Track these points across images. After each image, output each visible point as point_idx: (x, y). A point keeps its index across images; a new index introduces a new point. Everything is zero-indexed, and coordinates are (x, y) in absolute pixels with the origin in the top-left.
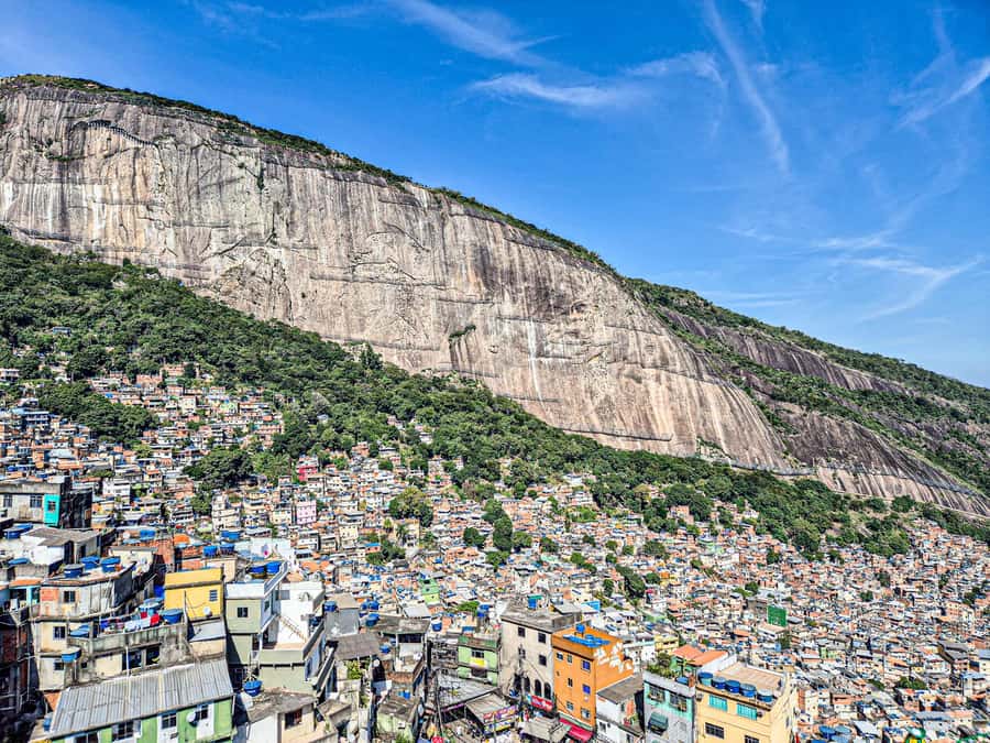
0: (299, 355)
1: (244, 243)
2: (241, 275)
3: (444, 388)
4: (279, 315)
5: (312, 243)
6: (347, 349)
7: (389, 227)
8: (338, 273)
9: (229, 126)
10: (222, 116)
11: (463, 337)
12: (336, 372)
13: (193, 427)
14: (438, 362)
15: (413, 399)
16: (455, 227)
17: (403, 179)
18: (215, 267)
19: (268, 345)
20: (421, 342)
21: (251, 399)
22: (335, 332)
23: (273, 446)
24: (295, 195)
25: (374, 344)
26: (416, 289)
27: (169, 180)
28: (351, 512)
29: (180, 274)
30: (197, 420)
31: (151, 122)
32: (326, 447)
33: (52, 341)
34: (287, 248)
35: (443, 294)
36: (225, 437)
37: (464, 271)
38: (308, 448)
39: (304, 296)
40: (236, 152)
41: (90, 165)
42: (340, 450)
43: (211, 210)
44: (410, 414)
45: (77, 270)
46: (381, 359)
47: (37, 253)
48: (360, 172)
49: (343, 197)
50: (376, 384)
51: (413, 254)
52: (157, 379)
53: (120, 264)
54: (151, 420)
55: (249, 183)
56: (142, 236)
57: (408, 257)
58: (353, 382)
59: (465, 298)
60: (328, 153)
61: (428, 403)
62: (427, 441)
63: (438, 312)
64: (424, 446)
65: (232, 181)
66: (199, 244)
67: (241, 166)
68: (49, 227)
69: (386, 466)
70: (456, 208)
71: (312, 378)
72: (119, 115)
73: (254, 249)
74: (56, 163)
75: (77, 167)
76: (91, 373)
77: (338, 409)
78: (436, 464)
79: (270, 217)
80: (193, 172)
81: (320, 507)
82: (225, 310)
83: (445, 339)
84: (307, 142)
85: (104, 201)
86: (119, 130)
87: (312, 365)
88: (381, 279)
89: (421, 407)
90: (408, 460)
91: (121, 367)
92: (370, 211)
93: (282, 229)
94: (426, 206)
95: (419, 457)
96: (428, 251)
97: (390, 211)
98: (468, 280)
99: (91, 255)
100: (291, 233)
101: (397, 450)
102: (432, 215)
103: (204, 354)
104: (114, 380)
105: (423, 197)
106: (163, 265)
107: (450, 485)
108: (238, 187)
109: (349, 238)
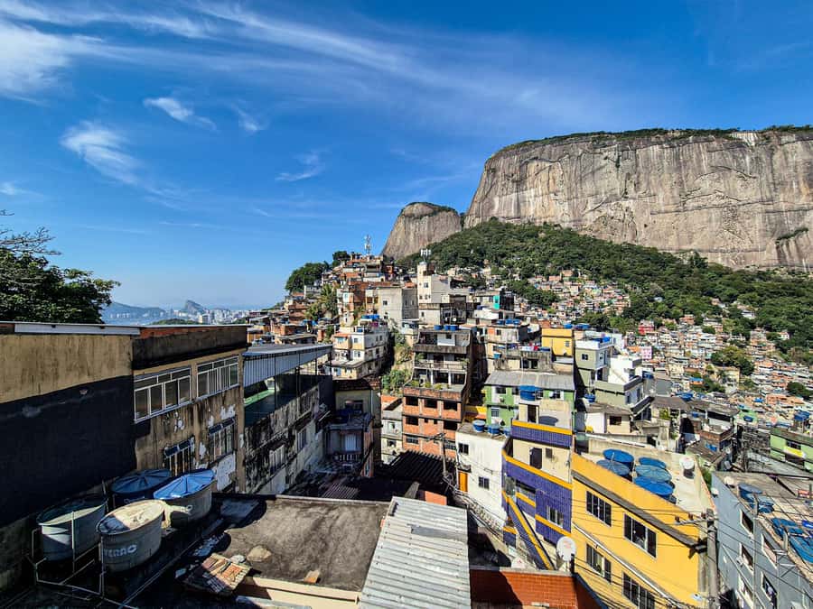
0: (642, 261)
1: (608, 201)
2: (605, 220)
3: (770, 278)
4: (629, 239)
5: (652, 192)
6: (678, 256)
7: (715, 169)
8: (672, 208)
9: (599, 138)
10: (595, 134)
11: (792, 239)
12: (669, 270)
13: (577, 302)
14: (766, 258)
15: (736, 287)
16: (785, 153)
17: (731, 131)
18: (590, 218)
19: (621, 257)
20: (746, 245)
21: (610, 287)
22: (669, 245)
23: (624, 313)
24: (640, 165)
25: (700, 251)
26: (741, 208)
27: (566, 178)
28: (678, 356)
29: (571, 225)
30: (579, 298)
31: (556, 150)
32: (660, 316)
33: (513, 263)
34: (634, 199)
35: (771, 208)
36: (594, 307)
37: (794, 187)
38: (647, 316)
39: (646, 226)
40: (602, 151)
41: (530, 179)
42: (670, 318)
43: (588, 187)
44: (732, 298)
45: (524, 231)
46: (706, 261)
47: (508, 226)
48: (691, 138)
49: (677, 157)
50: (702, 278)
51: (739, 182)
52: (559, 278)
53: (542, 225)
54: (555, 297)
55: (611, 166)
56: (552, 210)
57: (733, 186)
58: (682, 277)
59: (796, 207)
60: (666, 132)
61: (752, 290)
62: (750, 316)
63: (764, 222)
64: (746, 320)
65: (601, 168)
66: (581, 207)
67: (606, 158)
68: (513, 214)
69: (710, 331)
70: (785, 139)
71: (651, 275)
72: (542, 152)
73: (613, 203)
74: (515, 184)
75: (524, 183)
76: (529, 277)
77: (670, 293)
78: (759, 335)
79: (623, 182)
80: (578, 168)
81: (654, 351)
82: (595, 240)
83: (772, 244)
84: (650, 131)
85: (535, 196)
86: (541, 160)
87: (651, 267)
88: (708, 205)
89: (744, 293)
90: (730, 329)
91: (542, 273)
92: (699, 161)
93: (631, 188)
94: (753, 144)
95: (741, 328)
96: (755, 178)
97: (717, 157)
98: (800, 192)
99: (530, 223)
100: (637, 189)
101: (719, 321)
102: (760, 150)
103: (583, 265)
104: (538, 279)
105: (750, 138)
106: (563, 222)
107: (773, 350)
108: (604, 170)
109: (682, 183)
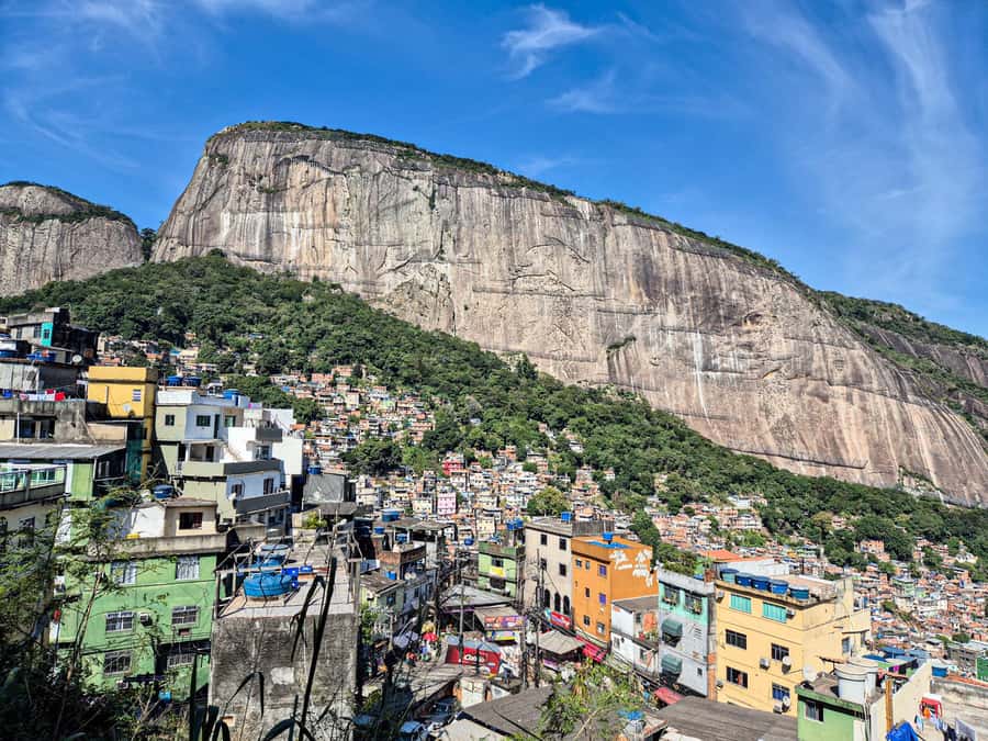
0: (458, 363)
1: (415, 260)
2: (411, 289)
3: (601, 400)
4: (443, 326)
5: (476, 257)
6: (504, 359)
7: (551, 240)
8: (499, 286)
9: (407, 153)
10: (402, 145)
11: (622, 349)
12: (492, 379)
13: (355, 421)
14: (595, 373)
15: (565, 409)
16: (617, 237)
17: (567, 193)
18: (390, 282)
19: (430, 353)
20: (578, 352)
21: (408, 399)
22: (494, 342)
23: (423, 441)
24: (462, 213)
25: (531, 355)
26: (575, 301)
27: (354, 206)
28: (489, 507)
29: (359, 289)
30: (358, 414)
31: (341, 154)
32: (473, 446)
33: (248, 344)
34: (453, 263)
35: (602, 305)
36: (380, 431)
37: (625, 281)
38: (456, 445)
39: (466, 308)
40: (411, 176)
41: (291, 194)
42: (486, 449)
43: (388, 230)
44: (561, 424)
45: (276, 285)
46: (536, 369)
47: (245, 272)
48: (523, 189)
49: (507, 214)
50: (530, 392)
51: (573, 266)
52: (329, 378)
53: (310, 281)
54: (317, 411)
55: (423, 204)
56: (329, 256)
57: (567, 270)
58: (507, 390)
59: (625, 309)
60: (495, 172)
61: (582, 413)
62: (577, 449)
63: (596, 323)
64: (573, 454)
65: (408, 203)
66: (376, 262)
67: (416, 189)
68: (256, 251)
69: (531, 469)
70: (618, 218)
71: (468, 384)
72: (316, 151)
73: (423, 264)
74: (264, 195)
75: (281, 197)
76: (277, 371)
77: (489, 413)
78: (585, 474)
79: (439, 234)
80: (374, 196)
81: (460, 500)
82: (395, 321)
83: (603, 354)
84: (476, 164)
85: (301, 226)
86: (315, 163)
87: (470, 372)
88: (540, 291)
89: (574, 417)
90: (555, 467)
91: (300, 366)
92: (532, 225)
93: (449, 246)
94: (588, 218)
95: (567, 465)
96: (588, 262)
97: (552, 223)
98: (629, 291)
99: (288, 274)
100: (456, 249)
101: (545, 456)
102: (594, 227)
103: (372, 358)
104: (293, 378)
105: (585, 208)
106: (346, 281)
107: (598, 493)
108: (412, 208)
109: (511, 252)
